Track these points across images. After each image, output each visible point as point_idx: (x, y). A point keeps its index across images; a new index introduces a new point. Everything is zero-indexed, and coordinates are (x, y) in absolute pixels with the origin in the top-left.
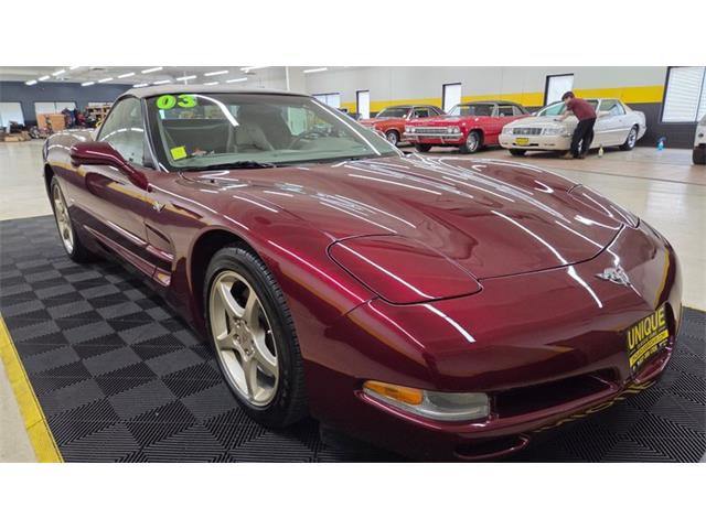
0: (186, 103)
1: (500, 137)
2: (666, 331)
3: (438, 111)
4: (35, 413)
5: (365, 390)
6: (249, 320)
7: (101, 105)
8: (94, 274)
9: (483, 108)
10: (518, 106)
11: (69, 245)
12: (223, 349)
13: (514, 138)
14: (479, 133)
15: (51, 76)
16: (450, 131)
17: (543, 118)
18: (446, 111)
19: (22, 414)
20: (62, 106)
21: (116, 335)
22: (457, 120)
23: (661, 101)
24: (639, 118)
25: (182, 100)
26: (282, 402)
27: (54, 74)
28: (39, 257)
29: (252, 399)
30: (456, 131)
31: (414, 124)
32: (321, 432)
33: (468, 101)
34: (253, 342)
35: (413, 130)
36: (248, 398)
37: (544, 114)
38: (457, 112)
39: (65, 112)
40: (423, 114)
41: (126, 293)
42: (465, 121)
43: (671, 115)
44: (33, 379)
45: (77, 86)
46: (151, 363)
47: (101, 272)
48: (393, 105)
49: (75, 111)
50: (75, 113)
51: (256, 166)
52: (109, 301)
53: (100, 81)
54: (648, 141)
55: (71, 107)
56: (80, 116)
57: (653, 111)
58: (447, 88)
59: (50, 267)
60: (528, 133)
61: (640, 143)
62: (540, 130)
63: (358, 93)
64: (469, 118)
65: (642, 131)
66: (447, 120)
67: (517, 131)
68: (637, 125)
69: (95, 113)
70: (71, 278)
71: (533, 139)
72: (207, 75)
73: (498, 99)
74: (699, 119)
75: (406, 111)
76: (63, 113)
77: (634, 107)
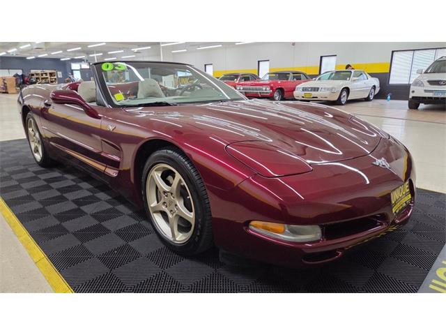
0: (120, 67)
1: (295, 93)
2: (410, 195)
3: (255, 77)
4: (39, 253)
5: (251, 227)
6: (174, 192)
7: (39, 71)
8: (56, 174)
9: (283, 75)
10: (304, 75)
11: (38, 157)
12: (154, 212)
13: (303, 93)
14: (281, 90)
15: (7, 53)
16: (264, 89)
17: (319, 81)
18: (260, 77)
19: (30, 254)
20: (13, 72)
21: (80, 209)
22: (267, 82)
23: (388, 72)
24: (376, 82)
25: (117, 66)
26: (197, 239)
27: (9, 51)
28: (17, 164)
29: (175, 240)
30: (268, 89)
31: (242, 85)
32: (220, 256)
33: (274, 71)
34: (176, 205)
35: (242, 88)
36: (172, 239)
37: (319, 79)
38: (267, 78)
39: (16, 75)
40: (246, 79)
41: (79, 184)
42: (273, 83)
43: (395, 80)
44: (33, 235)
45: (23, 59)
46: (106, 224)
47: (60, 173)
48: (228, 73)
49: (22, 75)
50: (23, 76)
51: (167, 104)
52: (70, 189)
53: (40, 56)
54: (381, 95)
55: (20, 72)
56: (26, 78)
57: (384, 78)
58: (261, 63)
59: (26, 170)
60: (311, 91)
61: (377, 97)
62: (318, 89)
63: (205, 65)
64: (274, 81)
65: (378, 90)
66: (262, 82)
67: (304, 89)
68: (374, 86)
69: (35, 76)
70: (43, 177)
71: (314, 94)
72: (109, 53)
73: (291, 70)
74: (411, 83)
75: (236, 76)
76: (14, 76)
77: (373, 75)
